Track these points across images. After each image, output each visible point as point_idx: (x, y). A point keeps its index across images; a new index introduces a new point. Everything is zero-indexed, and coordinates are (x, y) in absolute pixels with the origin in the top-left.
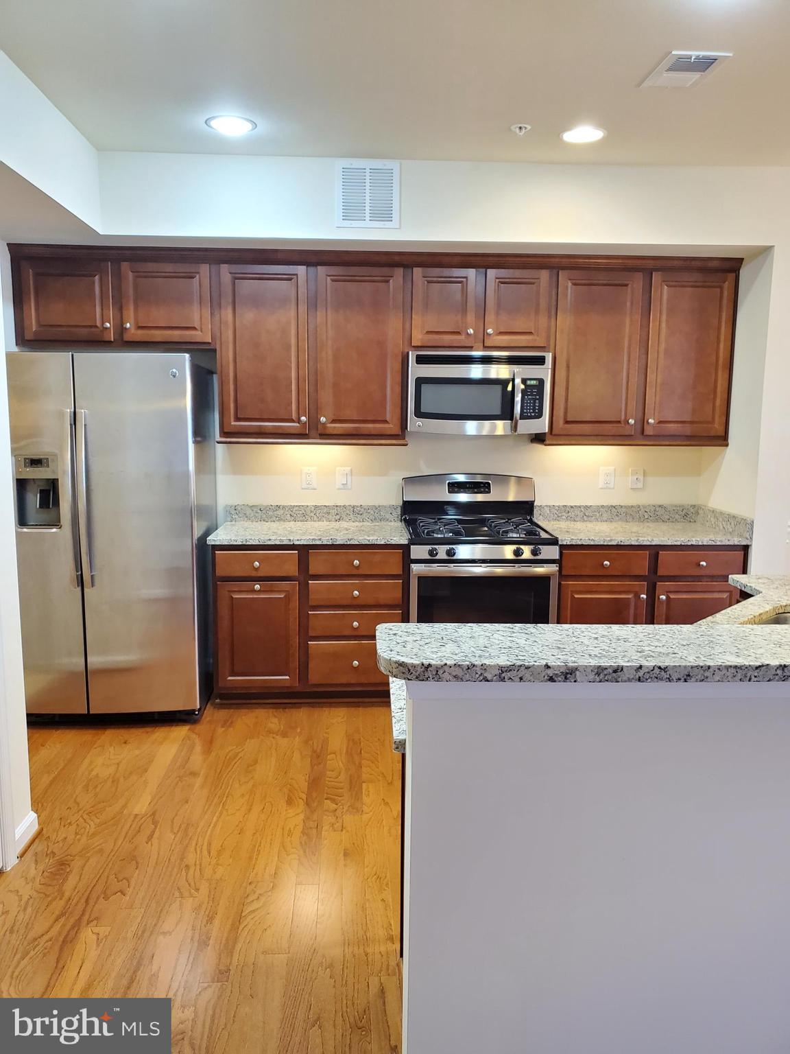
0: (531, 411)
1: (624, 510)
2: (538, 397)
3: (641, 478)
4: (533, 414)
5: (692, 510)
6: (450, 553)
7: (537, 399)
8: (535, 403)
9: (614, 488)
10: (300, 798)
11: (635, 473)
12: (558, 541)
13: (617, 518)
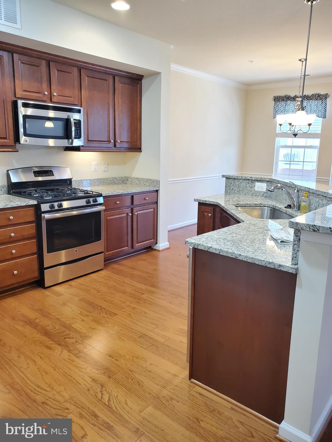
0: (77, 135)
1: (103, 180)
2: (79, 128)
3: (107, 166)
4: (77, 136)
5: (125, 179)
6: (60, 206)
7: (79, 129)
8: (78, 131)
9: (97, 171)
10: (52, 344)
11: (104, 164)
12: (102, 194)
13: (101, 184)
